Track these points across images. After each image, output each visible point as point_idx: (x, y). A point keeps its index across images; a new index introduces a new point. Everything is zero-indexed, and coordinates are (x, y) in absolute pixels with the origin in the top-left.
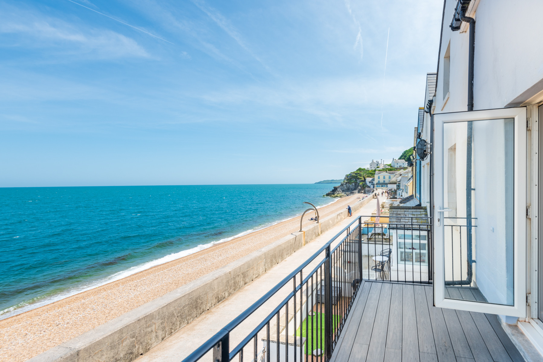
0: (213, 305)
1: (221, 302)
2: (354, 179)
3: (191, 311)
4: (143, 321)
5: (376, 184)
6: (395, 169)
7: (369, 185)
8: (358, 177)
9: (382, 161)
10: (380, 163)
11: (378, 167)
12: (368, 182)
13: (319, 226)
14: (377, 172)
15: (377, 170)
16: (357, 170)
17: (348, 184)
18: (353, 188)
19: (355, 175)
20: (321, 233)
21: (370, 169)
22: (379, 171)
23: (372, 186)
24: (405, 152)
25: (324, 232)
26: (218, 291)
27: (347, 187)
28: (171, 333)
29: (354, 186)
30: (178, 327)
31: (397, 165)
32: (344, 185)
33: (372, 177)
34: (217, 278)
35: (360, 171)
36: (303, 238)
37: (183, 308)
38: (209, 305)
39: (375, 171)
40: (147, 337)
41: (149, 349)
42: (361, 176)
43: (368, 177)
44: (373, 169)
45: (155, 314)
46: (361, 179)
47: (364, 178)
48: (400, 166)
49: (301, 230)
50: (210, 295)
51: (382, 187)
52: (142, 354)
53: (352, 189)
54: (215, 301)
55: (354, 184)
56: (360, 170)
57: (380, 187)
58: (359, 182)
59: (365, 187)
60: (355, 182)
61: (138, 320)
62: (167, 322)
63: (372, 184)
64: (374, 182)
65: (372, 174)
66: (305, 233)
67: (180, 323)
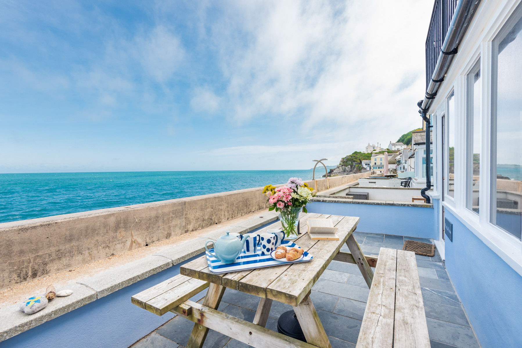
0: (256, 209)
1: (261, 210)
2: (350, 162)
3: (243, 207)
4: (217, 200)
5: (373, 166)
6: (393, 152)
7: (365, 167)
8: (354, 159)
9: (379, 144)
10: (376, 146)
11: (374, 150)
12: (365, 164)
13: (328, 181)
14: (373, 154)
15: (374, 153)
16: (353, 154)
17: (343, 166)
18: (349, 170)
19: (351, 158)
20: (329, 188)
21: (366, 153)
22: (376, 153)
23: (368, 168)
24: (403, 136)
25: (332, 187)
26: (259, 201)
27: (343, 169)
28: (232, 217)
29: (350, 168)
30: (236, 215)
31: (395, 148)
32: (340, 167)
33: (369, 159)
34: (259, 190)
35: (356, 155)
36: (316, 185)
37: (239, 202)
38: (254, 208)
39: (371, 153)
40: (220, 213)
41: (220, 222)
42: (357, 159)
43: (364, 159)
44: (370, 152)
45: (223, 197)
46: (357, 161)
47: (360, 161)
48: (397, 149)
49: (314, 179)
50: (255, 201)
51: (379, 168)
52: (216, 223)
53: (347, 171)
54: (257, 207)
55: (349, 166)
56: (356, 153)
57: (377, 168)
58: (355, 165)
59: (361, 169)
60: (351, 164)
61: (215, 198)
62: (230, 208)
63: (368, 166)
64: (370, 164)
65: (368, 157)
66: (317, 182)
67: (237, 213)
